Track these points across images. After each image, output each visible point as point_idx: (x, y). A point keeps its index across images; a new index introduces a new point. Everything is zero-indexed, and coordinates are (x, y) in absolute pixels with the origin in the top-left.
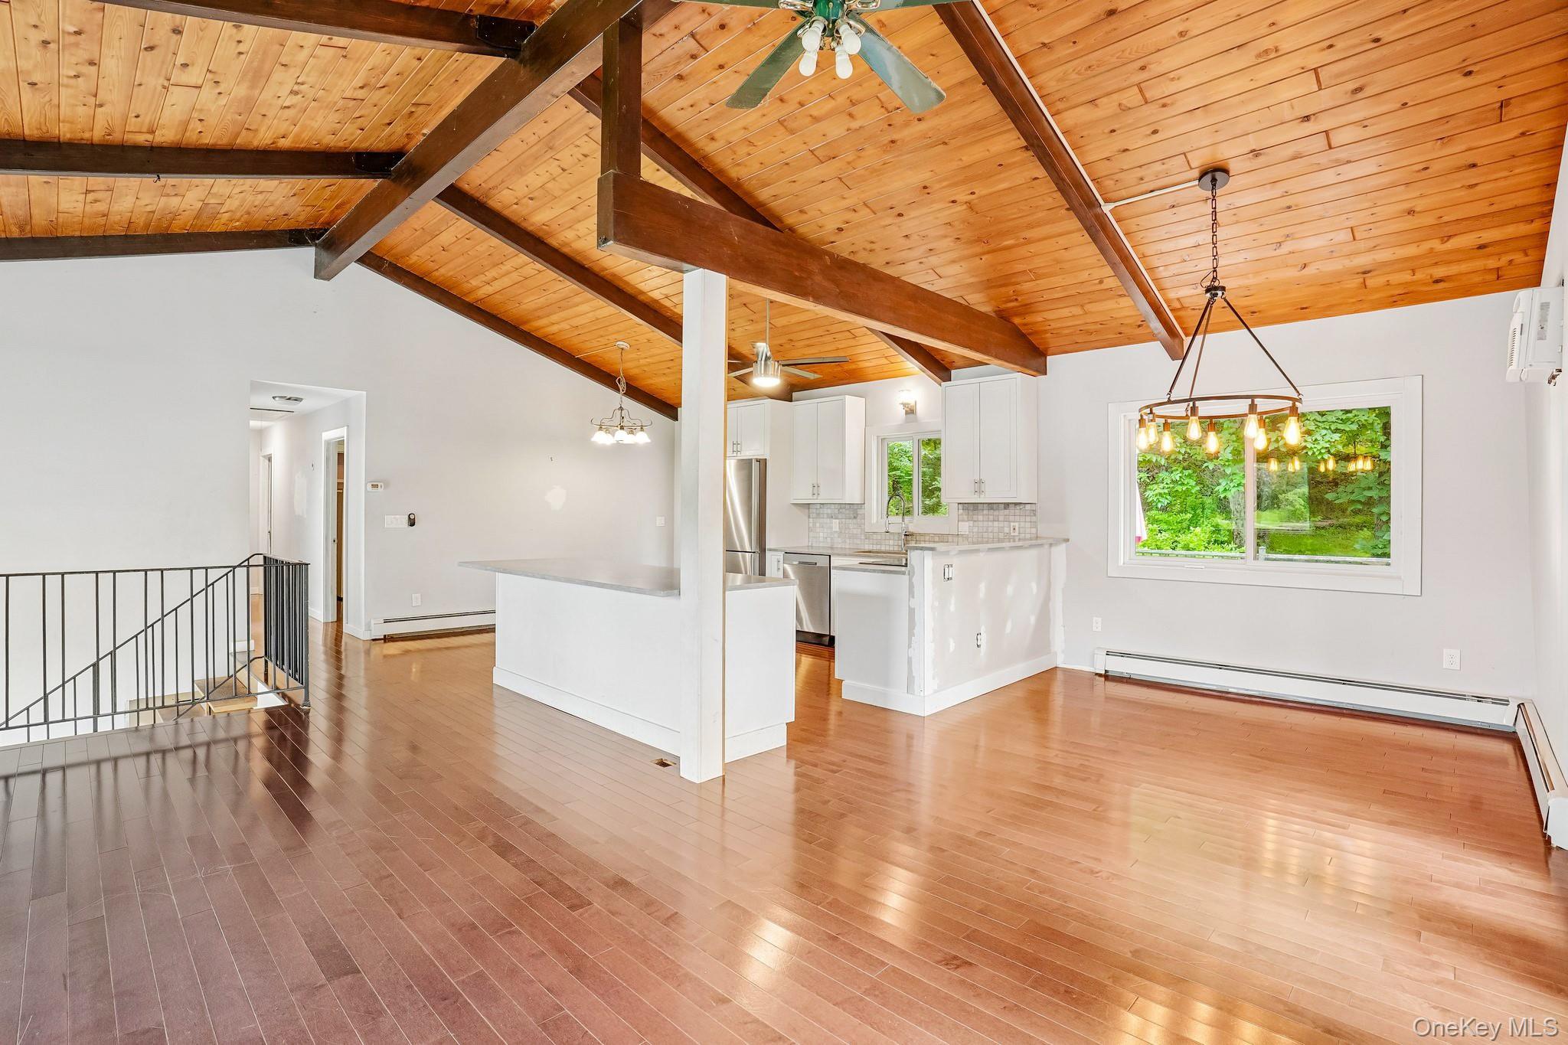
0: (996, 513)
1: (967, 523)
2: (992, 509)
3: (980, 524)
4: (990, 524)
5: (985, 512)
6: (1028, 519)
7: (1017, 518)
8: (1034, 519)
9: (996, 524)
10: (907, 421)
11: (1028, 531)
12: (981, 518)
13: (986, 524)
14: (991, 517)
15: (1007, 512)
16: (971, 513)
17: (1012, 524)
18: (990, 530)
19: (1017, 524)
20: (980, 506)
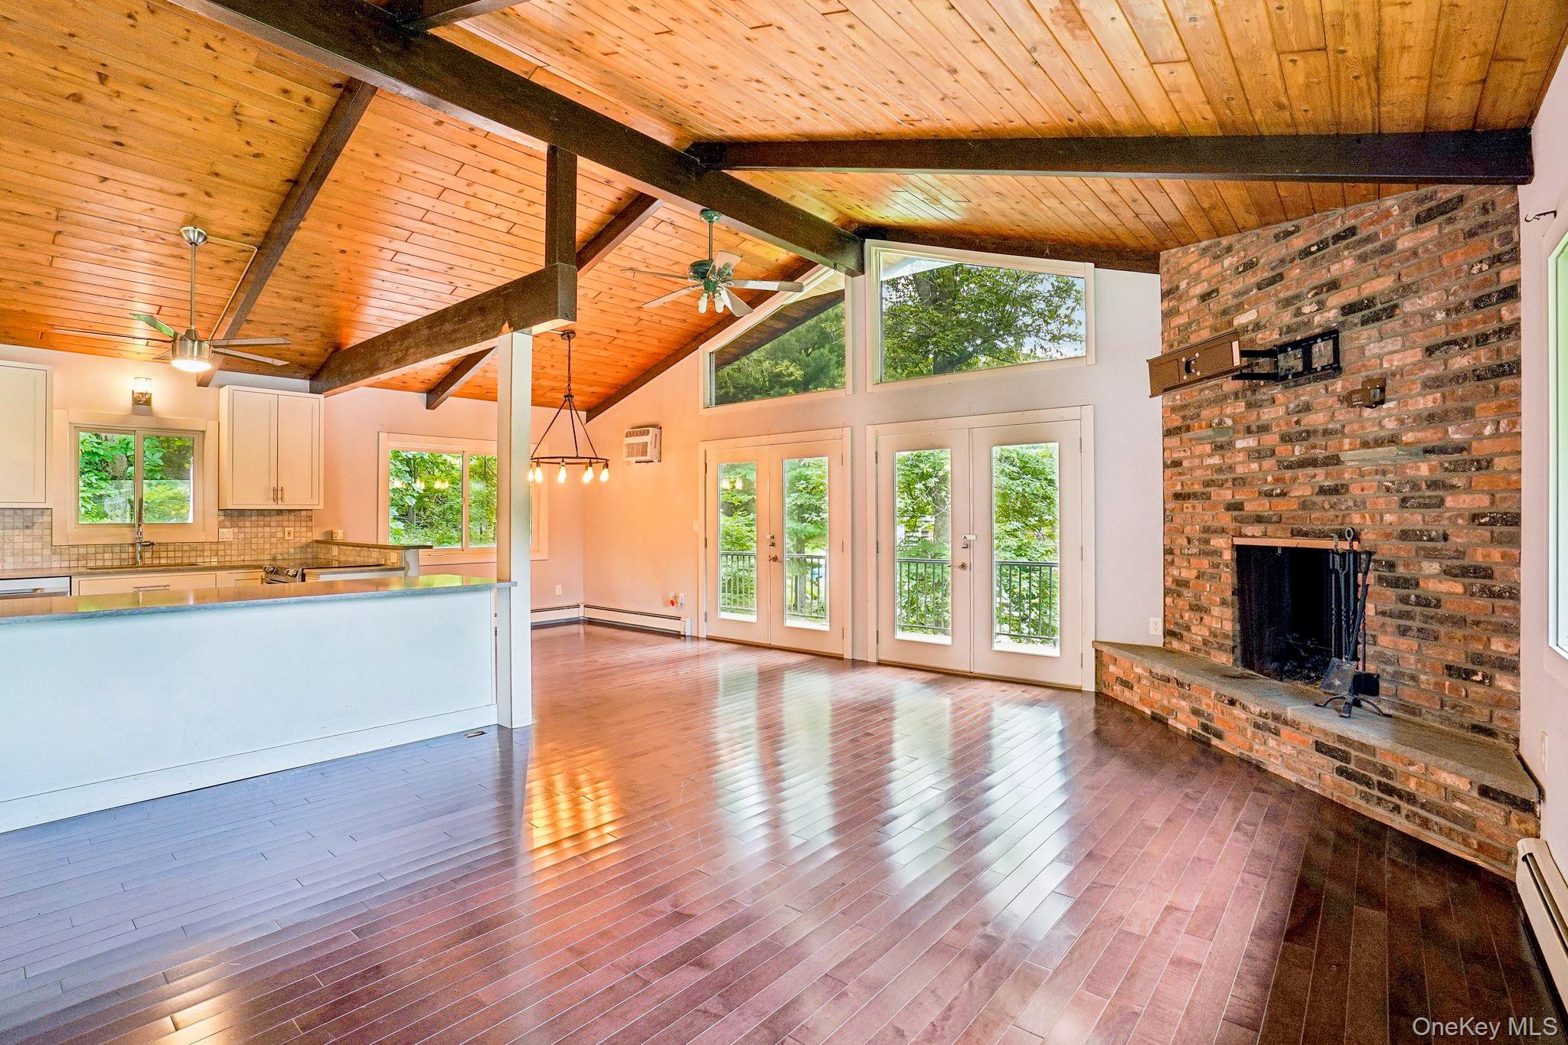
0: (268, 519)
1: (231, 530)
2: (261, 515)
3: (248, 530)
4: (260, 529)
5: (254, 518)
6: (304, 524)
7: (291, 523)
8: (309, 524)
9: (267, 529)
10: (134, 412)
11: (303, 534)
12: (248, 524)
13: (255, 530)
14: (261, 523)
15: (279, 518)
16: (235, 519)
17: (286, 529)
18: (260, 535)
19: (292, 529)
20: (247, 513)
